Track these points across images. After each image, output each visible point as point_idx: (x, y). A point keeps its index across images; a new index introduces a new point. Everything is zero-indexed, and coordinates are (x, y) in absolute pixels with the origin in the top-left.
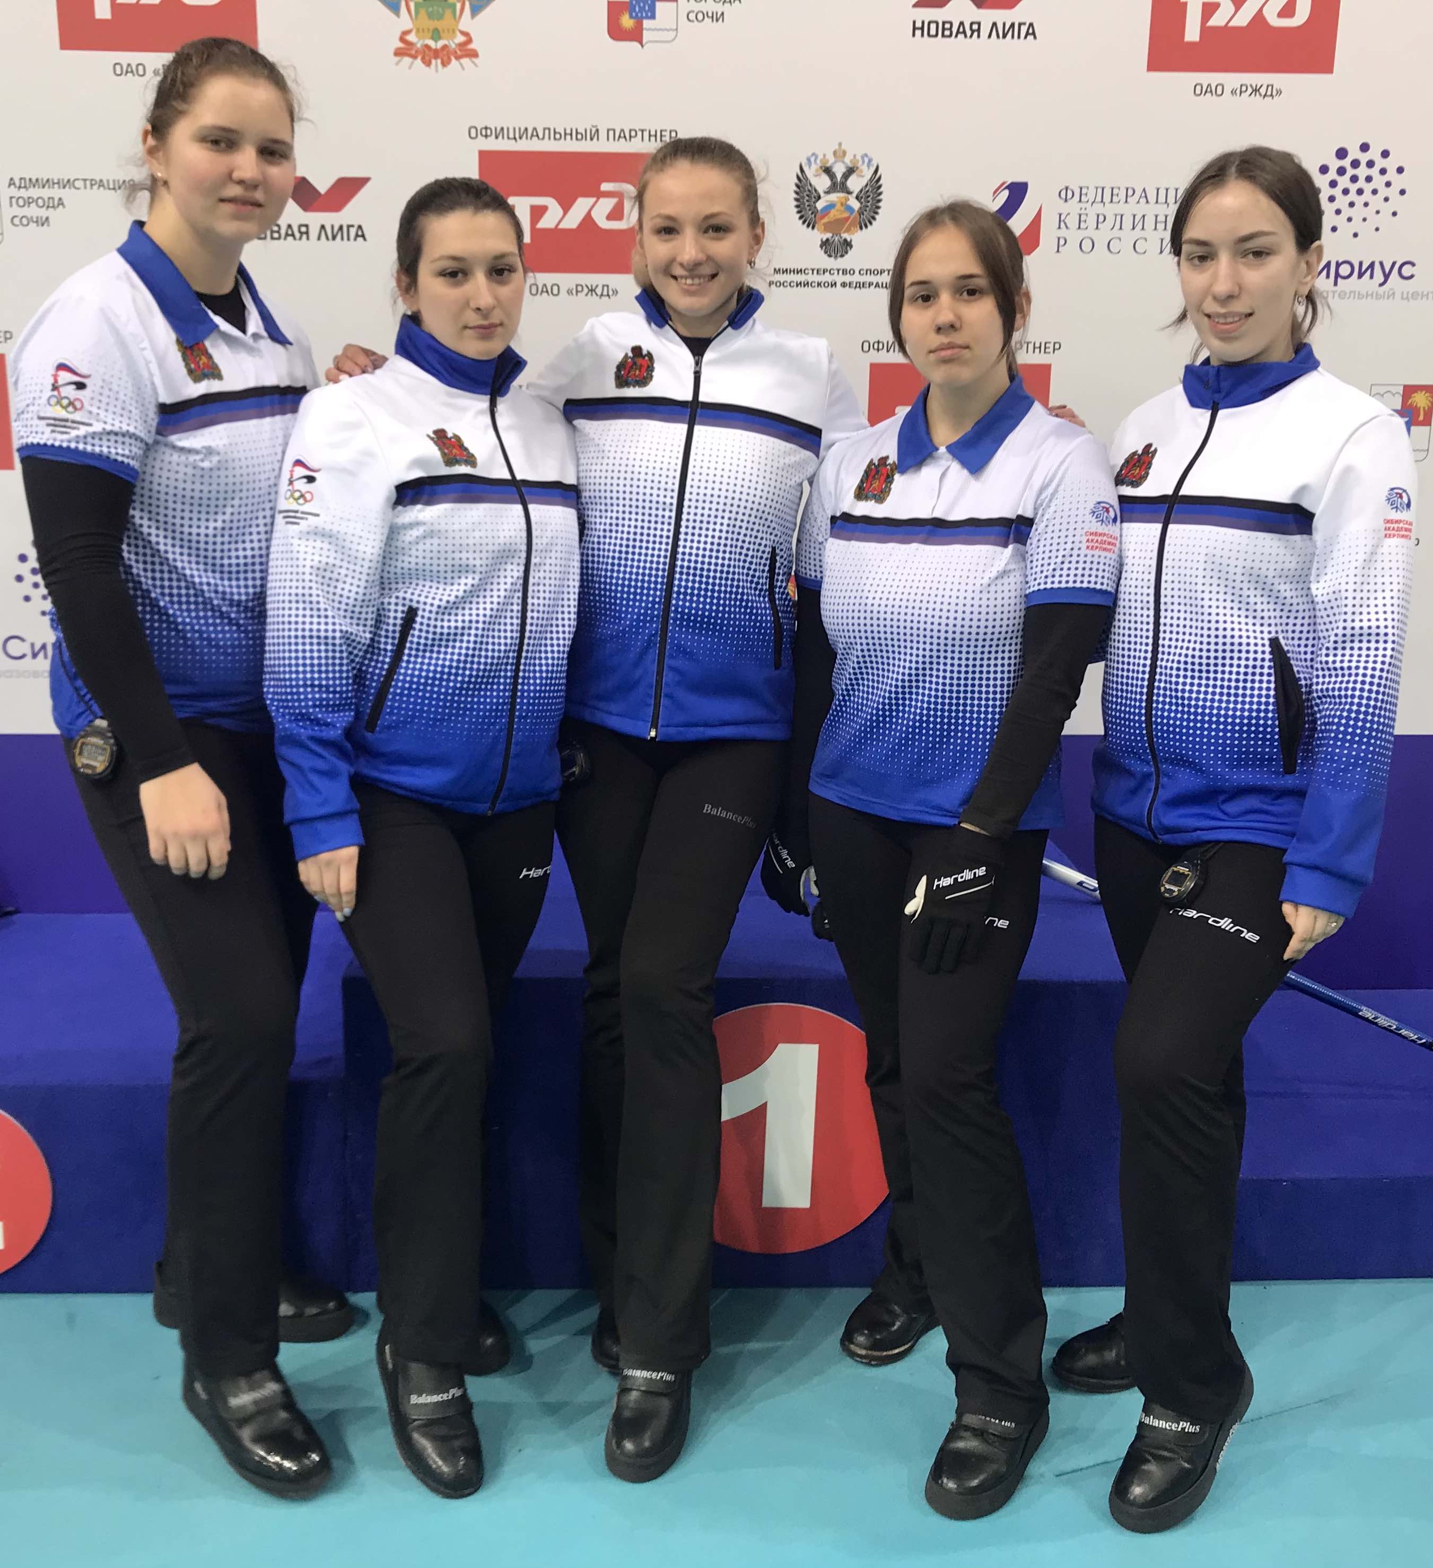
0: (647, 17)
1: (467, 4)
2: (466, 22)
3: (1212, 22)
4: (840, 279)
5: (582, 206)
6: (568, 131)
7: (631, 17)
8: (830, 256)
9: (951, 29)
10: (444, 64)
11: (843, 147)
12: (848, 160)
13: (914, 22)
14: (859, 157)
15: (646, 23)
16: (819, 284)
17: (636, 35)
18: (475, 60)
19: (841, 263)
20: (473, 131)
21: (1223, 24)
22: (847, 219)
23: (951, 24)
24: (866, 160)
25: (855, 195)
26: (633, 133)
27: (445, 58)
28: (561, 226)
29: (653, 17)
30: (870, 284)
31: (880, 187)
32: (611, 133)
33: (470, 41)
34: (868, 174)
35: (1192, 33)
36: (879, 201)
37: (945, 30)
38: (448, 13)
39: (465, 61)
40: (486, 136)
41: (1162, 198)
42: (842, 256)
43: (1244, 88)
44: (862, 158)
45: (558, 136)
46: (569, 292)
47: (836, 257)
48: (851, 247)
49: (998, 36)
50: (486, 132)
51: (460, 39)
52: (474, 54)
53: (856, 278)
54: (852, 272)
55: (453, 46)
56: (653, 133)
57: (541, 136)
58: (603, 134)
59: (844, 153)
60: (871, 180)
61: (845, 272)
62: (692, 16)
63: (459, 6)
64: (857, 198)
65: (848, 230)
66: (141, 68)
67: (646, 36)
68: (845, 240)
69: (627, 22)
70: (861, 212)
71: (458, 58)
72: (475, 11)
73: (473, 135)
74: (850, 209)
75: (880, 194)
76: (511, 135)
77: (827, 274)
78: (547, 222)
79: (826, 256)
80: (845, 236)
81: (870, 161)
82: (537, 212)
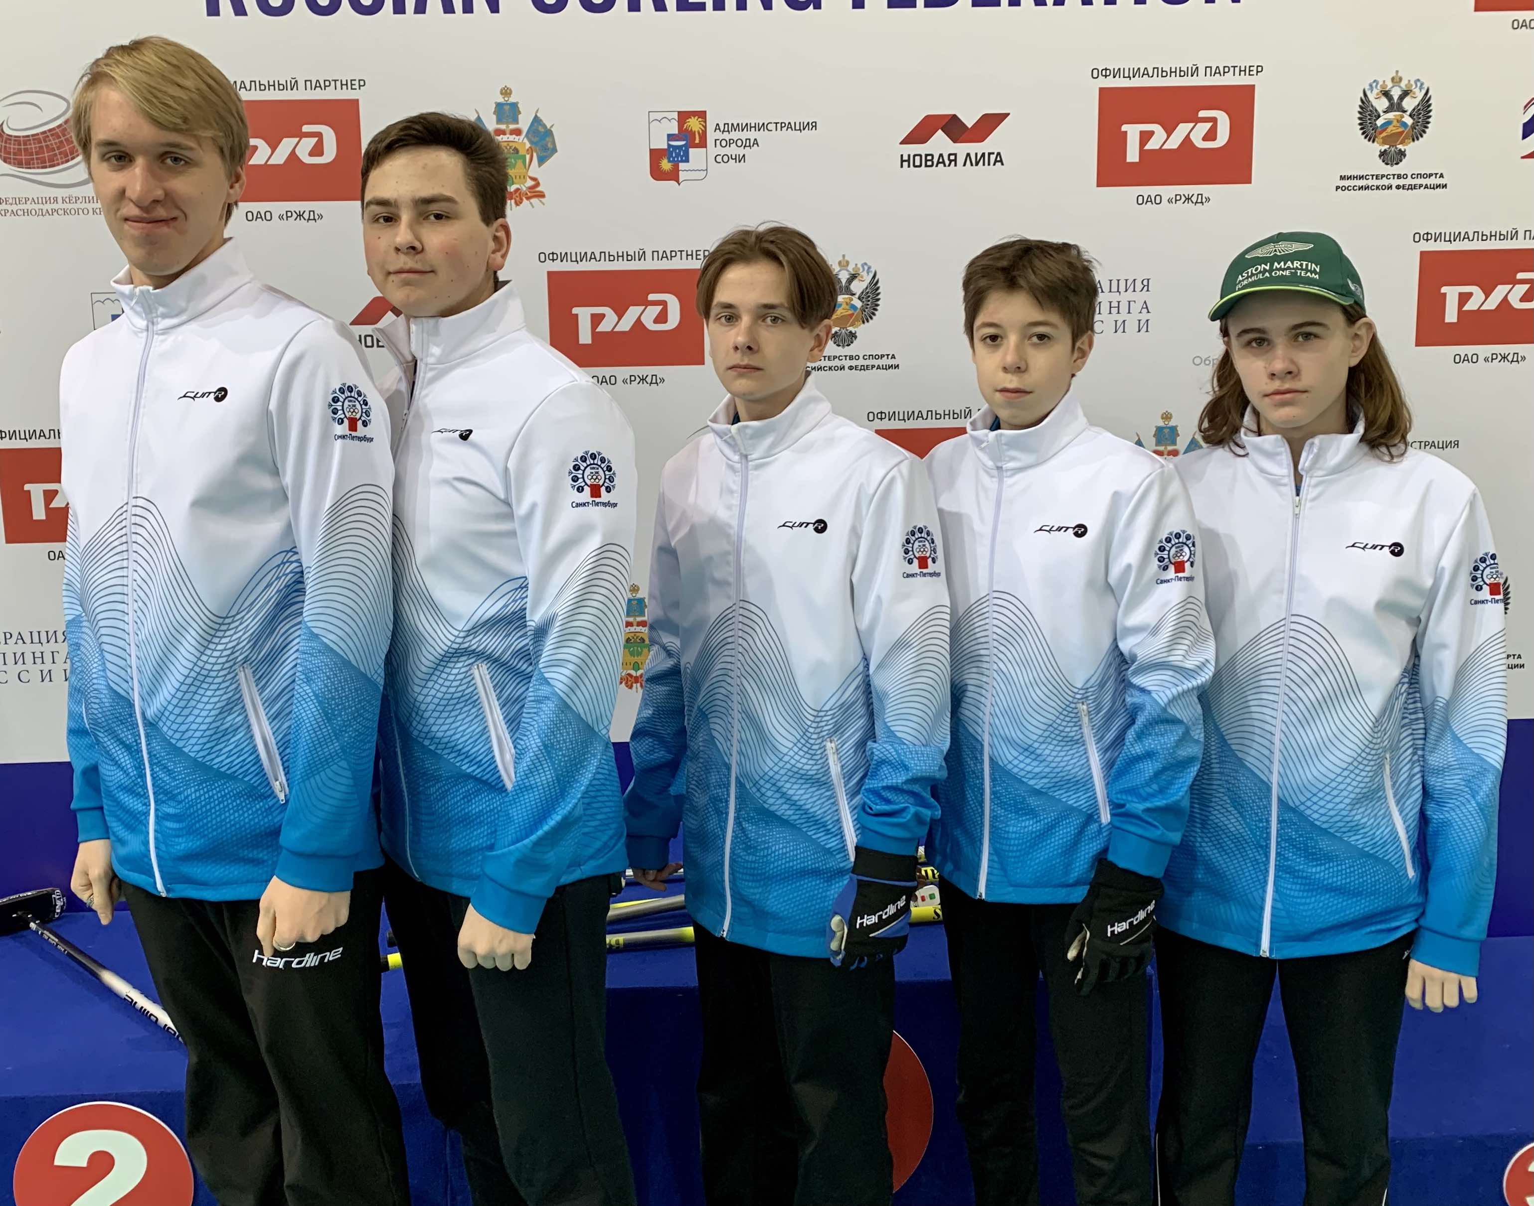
0: (682, 161)
1: (535, 154)
2: (535, 170)
3: (1148, 147)
4: (847, 363)
5: (633, 312)
6: (620, 254)
7: (669, 161)
8: (839, 345)
9: (932, 160)
10: (517, 204)
11: (846, 258)
12: (851, 268)
13: (902, 156)
14: (859, 266)
15: (682, 166)
16: (830, 368)
17: (673, 175)
18: (542, 199)
19: (847, 351)
20: (542, 256)
21: (1157, 147)
22: (853, 314)
23: (932, 155)
24: (866, 268)
25: (857, 296)
26: (673, 254)
27: (518, 199)
28: (617, 329)
29: (687, 161)
30: (873, 366)
31: (878, 288)
32: (656, 254)
33: (538, 185)
34: (868, 279)
35: (1133, 155)
36: (878, 300)
37: (928, 161)
38: (520, 162)
39: (535, 201)
40: (553, 260)
41: (1114, 288)
42: (848, 345)
43: (1178, 198)
44: (863, 266)
45: (612, 258)
46: (625, 381)
47: (843, 346)
48: (856, 337)
49: (972, 165)
50: (553, 257)
51: (530, 183)
52: (541, 195)
53: (861, 362)
54: (857, 358)
55: (524, 189)
56: (690, 253)
57: (598, 259)
58: (649, 255)
59: (848, 263)
60: (870, 283)
61: (851, 358)
62: (719, 159)
63: (528, 157)
64: (859, 298)
65: (852, 325)
66: (268, 215)
67: (682, 176)
68: (851, 332)
69: (666, 165)
70: (863, 310)
71: (528, 198)
72: (541, 161)
73: (542, 259)
74: (854, 307)
75: (879, 294)
76: (574, 259)
77: (837, 360)
78: (605, 327)
79: (835, 345)
80: (851, 329)
81: (869, 268)
82: (597, 319)
